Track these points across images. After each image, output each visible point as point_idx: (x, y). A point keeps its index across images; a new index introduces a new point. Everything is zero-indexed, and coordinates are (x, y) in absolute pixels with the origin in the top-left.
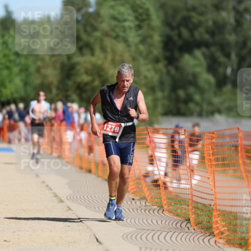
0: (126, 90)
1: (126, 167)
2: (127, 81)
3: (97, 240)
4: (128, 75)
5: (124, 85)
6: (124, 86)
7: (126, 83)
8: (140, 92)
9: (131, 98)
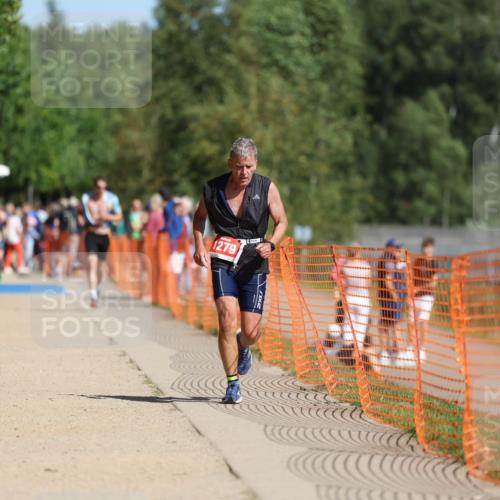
0: (246, 182)
1: (251, 316)
2: (248, 167)
3: (231, 470)
4: (249, 157)
5: (242, 174)
6: (242, 176)
7: (246, 170)
8: (272, 186)
9: (257, 197)
